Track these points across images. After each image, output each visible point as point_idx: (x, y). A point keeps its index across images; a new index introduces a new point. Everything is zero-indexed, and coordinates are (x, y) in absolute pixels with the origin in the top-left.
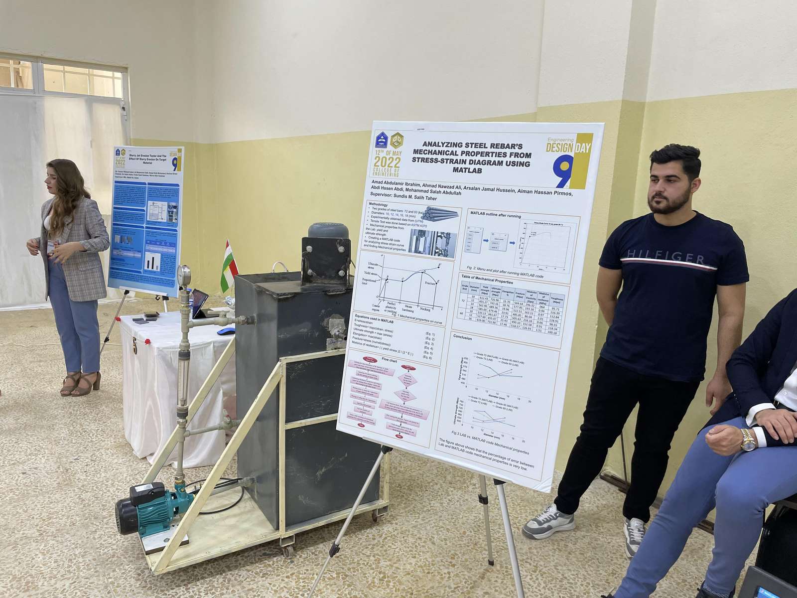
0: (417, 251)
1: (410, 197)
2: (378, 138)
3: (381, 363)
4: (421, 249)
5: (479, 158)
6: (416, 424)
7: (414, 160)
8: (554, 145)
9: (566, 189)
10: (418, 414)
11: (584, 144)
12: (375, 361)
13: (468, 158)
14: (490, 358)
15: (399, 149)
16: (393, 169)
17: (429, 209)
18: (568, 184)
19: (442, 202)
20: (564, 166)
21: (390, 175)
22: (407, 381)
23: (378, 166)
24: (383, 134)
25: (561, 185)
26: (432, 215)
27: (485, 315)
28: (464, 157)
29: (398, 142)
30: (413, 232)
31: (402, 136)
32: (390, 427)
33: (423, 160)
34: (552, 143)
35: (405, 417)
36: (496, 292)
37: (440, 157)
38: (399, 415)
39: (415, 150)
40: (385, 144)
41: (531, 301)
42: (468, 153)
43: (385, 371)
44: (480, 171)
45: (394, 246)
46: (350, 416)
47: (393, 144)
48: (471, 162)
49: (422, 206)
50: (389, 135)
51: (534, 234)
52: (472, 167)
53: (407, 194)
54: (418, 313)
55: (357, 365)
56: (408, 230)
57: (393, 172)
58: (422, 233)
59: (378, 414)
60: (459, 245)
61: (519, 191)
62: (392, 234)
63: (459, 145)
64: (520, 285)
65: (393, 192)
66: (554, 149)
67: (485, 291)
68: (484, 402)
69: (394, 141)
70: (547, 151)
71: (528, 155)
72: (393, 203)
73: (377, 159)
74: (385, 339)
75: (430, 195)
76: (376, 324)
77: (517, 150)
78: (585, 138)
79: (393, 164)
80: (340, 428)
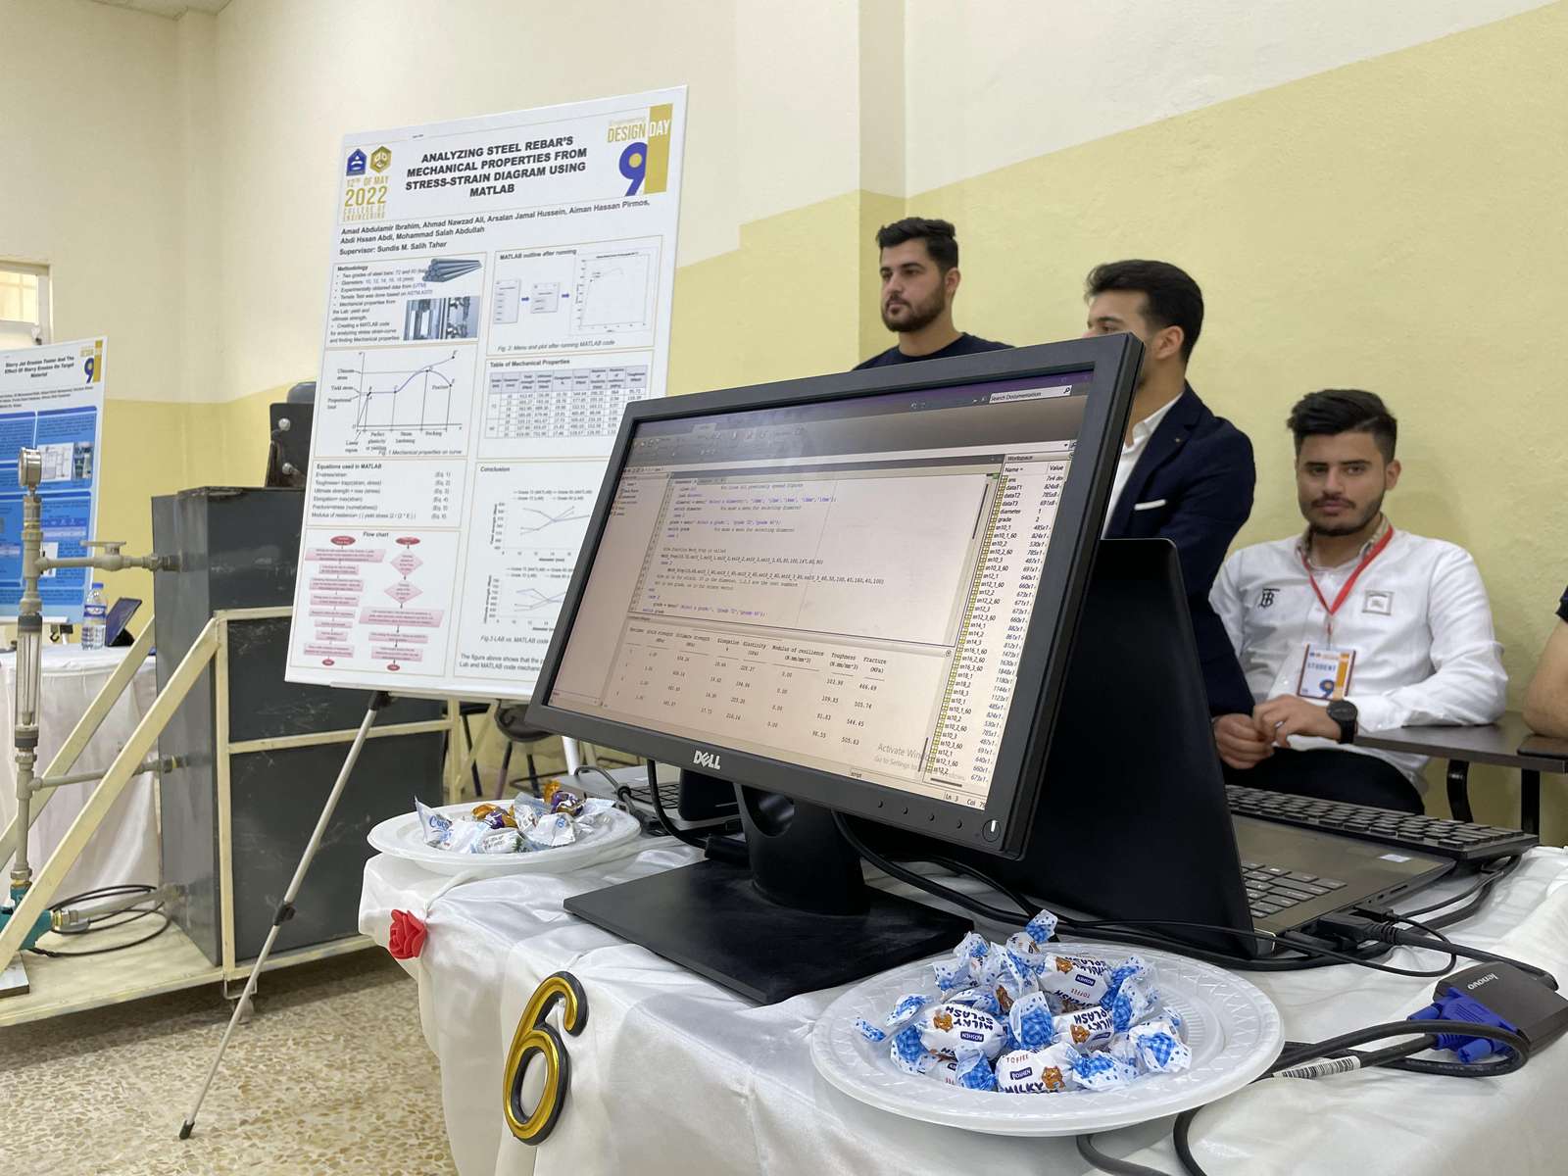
0: (418, 336)
1: (404, 247)
2: (351, 159)
3: (362, 544)
4: (424, 331)
5: (509, 168)
6: (421, 639)
7: (409, 185)
8: (619, 131)
9: (639, 196)
10: (426, 620)
11: (660, 122)
12: (351, 541)
13: (492, 171)
14: (539, 495)
15: (385, 173)
16: (377, 205)
17: (435, 262)
18: (642, 187)
19: (456, 248)
20: (635, 161)
21: (371, 217)
22: (406, 566)
23: (351, 205)
24: (358, 152)
25: (632, 191)
26: (439, 271)
27: (529, 426)
28: (487, 170)
29: (382, 161)
30: (410, 305)
31: (388, 152)
32: (379, 655)
33: (422, 184)
34: (614, 128)
35: (405, 630)
36: (545, 381)
37: (448, 176)
38: (391, 629)
39: (409, 171)
40: (363, 167)
41: (597, 385)
42: (492, 163)
43: (368, 557)
44: (511, 188)
45: (380, 334)
46: (310, 651)
47: (374, 166)
48: (497, 178)
49: (423, 260)
50: (368, 153)
51: (597, 275)
52: (499, 184)
53: (399, 243)
54: (423, 442)
55: (321, 555)
56: (401, 303)
57: (375, 210)
58: (425, 305)
59: (358, 636)
60: (485, 312)
61: (572, 211)
62: (375, 314)
63: (479, 152)
64: (581, 362)
65: (375, 244)
66: (619, 137)
67: (528, 384)
68: (532, 572)
69: (376, 160)
70: (609, 141)
71: (582, 153)
72: (376, 262)
73: (350, 193)
74: (368, 500)
75: (435, 239)
76: (353, 475)
77: (565, 147)
78: (661, 113)
79: (375, 199)
80: (291, 676)
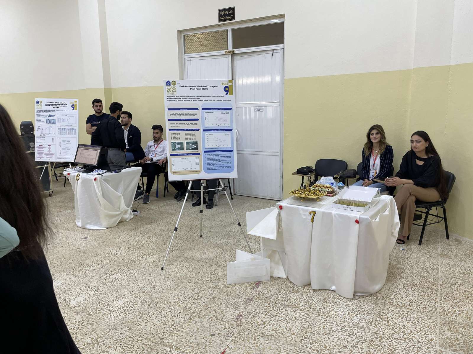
0: (48, 123)
2: (37, 102)
3: (43, 146)
4: (49, 123)
5: (58, 105)
6: (52, 156)
7: (45, 106)
10: (53, 154)
12: (42, 146)
13: (56, 105)
14: (65, 141)
15: (41, 104)
17: (49, 115)
18: (74, 109)
19: (52, 113)
21: (40, 109)
22: (49, 148)
23: (38, 107)
25: (73, 110)
26: (50, 116)
27: (63, 133)
28: (55, 105)
29: (41, 102)
30: (47, 119)
32: (47, 158)
33: (47, 106)
35: (50, 155)
36: (64, 129)
37: (50, 105)
38: (49, 155)
39: (45, 104)
41: (71, 130)
42: (56, 104)
43: (44, 147)
44: (58, 107)
45: (43, 122)
46: (38, 158)
48: (57, 106)
49: (48, 114)
51: (70, 118)
52: (57, 107)
53: (45, 112)
54: (50, 135)
55: (38, 147)
56: (46, 119)
58: (49, 120)
59: (44, 156)
60: (56, 121)
61: (66, 111)
62: (42, 120)
63: (54, 103)
64: (68, 127)
65: (41, 112)
67: (62, 129)
68: (65, 149)
71: (67, 105)
72: (42, 114)
74: (44, 141)
75: (49, 112)
76: (41, 138)
77: (65, 104)
78: (76, 102)
79: (41, 107)
80: (36, 160)
